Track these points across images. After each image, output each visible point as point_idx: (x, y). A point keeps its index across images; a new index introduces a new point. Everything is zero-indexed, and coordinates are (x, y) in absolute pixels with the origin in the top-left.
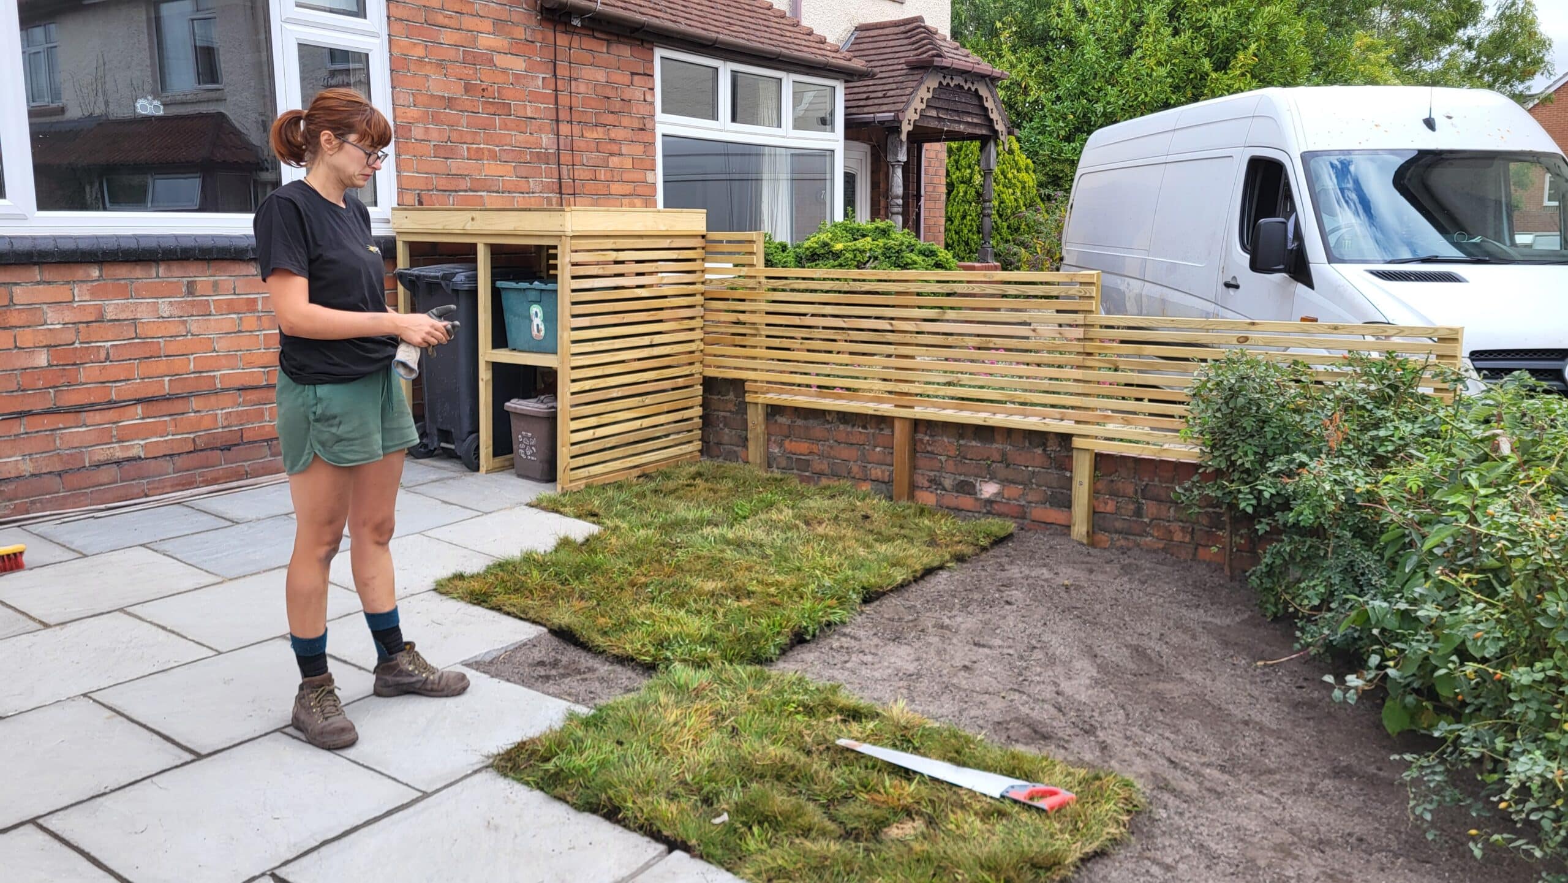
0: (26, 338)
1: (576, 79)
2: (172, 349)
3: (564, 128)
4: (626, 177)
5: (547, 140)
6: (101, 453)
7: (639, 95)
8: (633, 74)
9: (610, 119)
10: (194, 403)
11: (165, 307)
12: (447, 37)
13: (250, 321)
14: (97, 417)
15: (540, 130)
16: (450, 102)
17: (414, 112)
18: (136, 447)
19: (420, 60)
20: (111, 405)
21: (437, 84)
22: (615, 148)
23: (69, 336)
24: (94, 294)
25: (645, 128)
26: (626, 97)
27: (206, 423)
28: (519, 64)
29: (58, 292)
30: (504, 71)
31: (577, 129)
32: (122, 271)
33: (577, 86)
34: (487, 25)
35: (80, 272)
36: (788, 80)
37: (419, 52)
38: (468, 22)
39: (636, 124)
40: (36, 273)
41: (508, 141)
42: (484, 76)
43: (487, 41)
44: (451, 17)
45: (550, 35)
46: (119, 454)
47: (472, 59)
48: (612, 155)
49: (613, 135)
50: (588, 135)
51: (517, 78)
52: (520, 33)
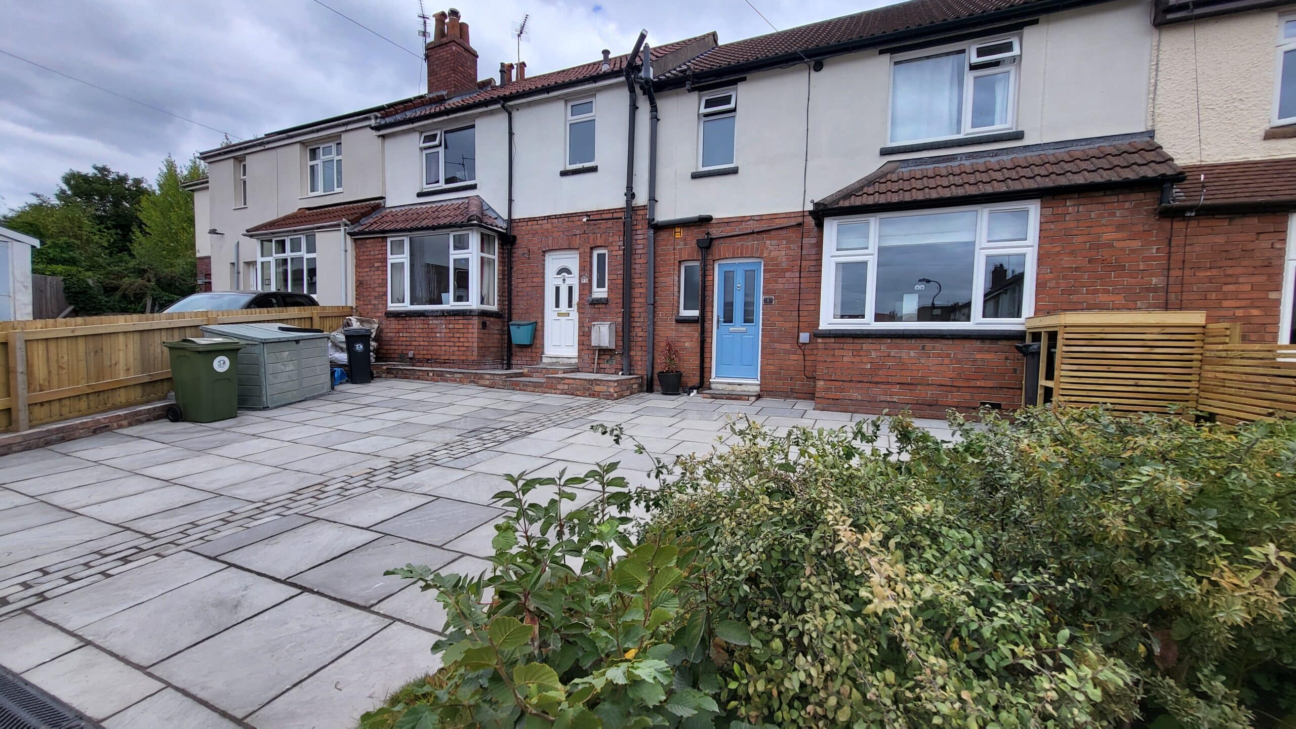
0: (865, 359)
1: (1191, 244)
2: (914, 368)
3: (1175, 273)
4: (1241, 296)
5: (1156, 281)
6: (883, 398)
7: (1265, 245)
9: (1229, 263)
10: (919, 387)
11: (912, 354)
12: (1077, 240)
13: (947, 361)
14: (883, 386)
15: (1151, 275)
16: (1077, 269)
17: (1050, 276)
18: (895, 399)
20: (888, 383)
21: (1067, 261)
22: (1231, 280)
23: (877, 360)
24: (888, 348)
26: (1250, 246)
27: (923, 395)
29: (877, 347)
30: (1123, 249)
31: (1188, 272)
32: (898, 341)
33: (1192, 248)
34: (1111, 229)
35: (884, 341)
37: (1059, 249)
38: (1095, 230)
39: (1258, 263)
40: (870, 341)
41: (1121, 283)
42: (1104, 254)
43: (1110, 236)
44: (1083, 230)
45: (1167, 225)
46: (889, 400)
47: (1096, 247)
48: (1227, 284)
49: (1230, 271)
50: (1201, 274)
51: (1133, 251)
52: (1140, 228)
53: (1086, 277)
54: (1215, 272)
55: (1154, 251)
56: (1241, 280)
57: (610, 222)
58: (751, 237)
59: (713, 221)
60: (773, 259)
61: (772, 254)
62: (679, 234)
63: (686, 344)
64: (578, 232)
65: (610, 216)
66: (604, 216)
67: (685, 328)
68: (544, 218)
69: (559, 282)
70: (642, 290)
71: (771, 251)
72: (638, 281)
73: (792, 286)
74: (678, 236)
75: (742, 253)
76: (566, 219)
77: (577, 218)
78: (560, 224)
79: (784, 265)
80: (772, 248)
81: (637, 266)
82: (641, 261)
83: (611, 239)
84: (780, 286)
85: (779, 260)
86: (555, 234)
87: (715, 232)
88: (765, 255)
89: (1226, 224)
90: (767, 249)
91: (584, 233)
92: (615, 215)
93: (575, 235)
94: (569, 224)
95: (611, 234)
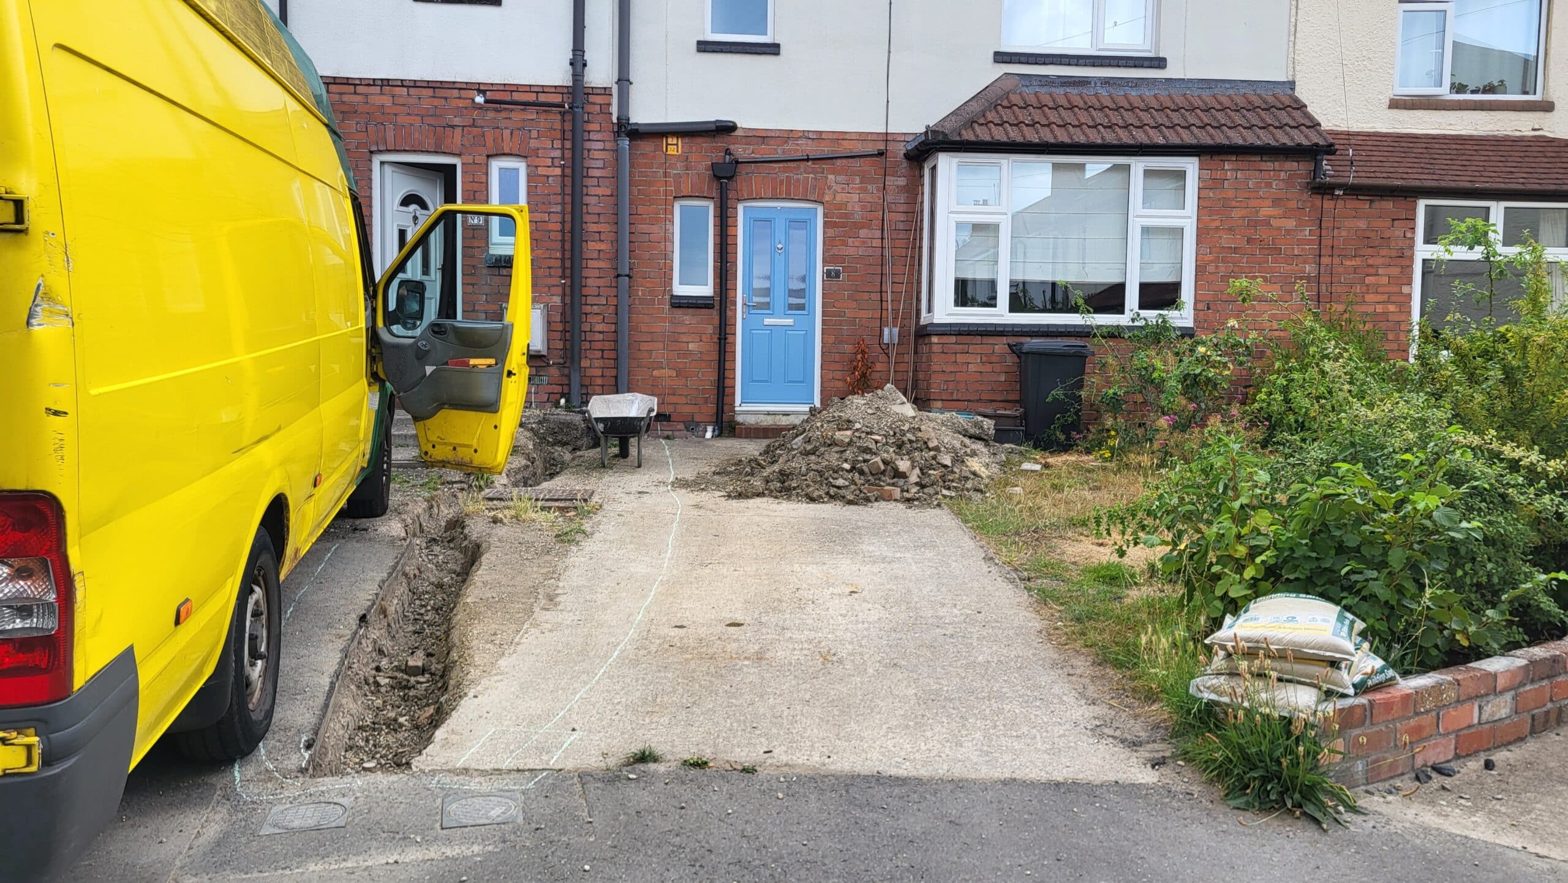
1: (1338, 228)
3: (1325, 260)
4: (1380, 290)
5: (1309, 269)
7: (1399, 233)
8: (1393, 220)
9: (1370, 251)
12: (1236, 214)
15: (1305, 262)
16: (1235, 250)
17: (1210, 257)
19: (1217, 228)
21: (1226, 240)
22: (1372, 271)
25: (1405, 257)
26: (1386, 235)
28: (1291, 224)
30: (1279, 229)
31: (1336, 260)
33: (1339, 233)
34: (1269, 202)
37: (1218, 223)
38: (1253, 203)
39: (1394, 254)
40: (1004, 340)
41: (1278, 269)
42: (1262, 233)
43: (1266, 211)
44: (1241, 201)
45: (1318, 202)
47: (1254, 224)
48: (1368, 275)
49: (1370, 262)
50: (1348, 263)
51: (1288, 232)
52: (1293, 204)
53: (1245, 260)
54: (1357, 262)
55: (1307, 233)
56: (1380, 271)
57: (531, 114)
58: (803, 165)
59: (738, 133)
60: (840, 206)
61: (839, 198)
62: (674, 147)
63: (691, 346)
64: (457, 121)
65: (531, 98)
66: (517, 97)
67: (688, 318)
68: (374, 82)
69: (407, 221)
70: (603, 246)
71: (836, 192)
72: (593, 228)
73: (870, 251)
74: (672, 150)
75: (788, 193)
76: (430, 92)
77: (455, 93)
78: (415, 101)
79: (857, 218)
80: (838, 188)
81: (591, 200)
82: (599, 191)
83: (533, 144)
84: (851, 251)
85: (850, 207)
86: (402, 120)
87: (741, 151)
88: (827, 198)
89: (1367, 206)
90: (830, 188)
91: (473, 125)
92: (542, 98)
93: (453, 127)
94: (436, 102)
95: (534, 134)
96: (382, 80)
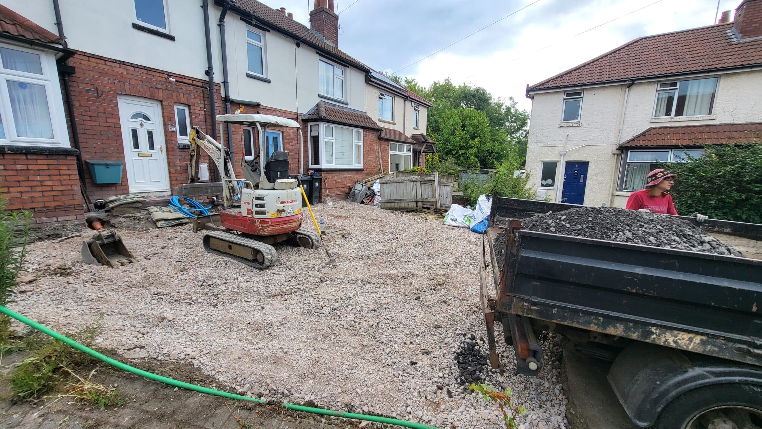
0: (334, 179)
1: (381, 147)
7: (388, 148)
8: (387, 145)
13: (350, 178)
15: (377, 154)
16: (368, 151)
24: (339, 175)
29: (336, 174)
34: (372, 141)
35: (338, 172)
36: (405, 145)
37: (366, 145)
39: (387, 153)
41: (374, 155)
45: (379, 140)
47: (371, 145)
49: (384, 154)
51: (375, 147)
52: (376, 141)
53: (370, 153)
56: (386, 156)
57: (191, 88)
59: (261, 107)
61: (287, 131)
62: (242, 109)
64: (159, 86)
65: (191, 82)
66: (184, 80)
68: (116, 61)
69: (136, 126)
73: (295, 147)
76: (145, 71)
77: (158, 74)
78: (137, 74)
83: (193, 101)
84: (291, 147)
86: (132, 81)
87: (262, 113)
88: (284, 131)
89: (385, 142)
91: (167, 89)
92: (195, 83)
93: (157, 88)
94: (149, 76)
95: (193, 97)
96: (120, 61)
